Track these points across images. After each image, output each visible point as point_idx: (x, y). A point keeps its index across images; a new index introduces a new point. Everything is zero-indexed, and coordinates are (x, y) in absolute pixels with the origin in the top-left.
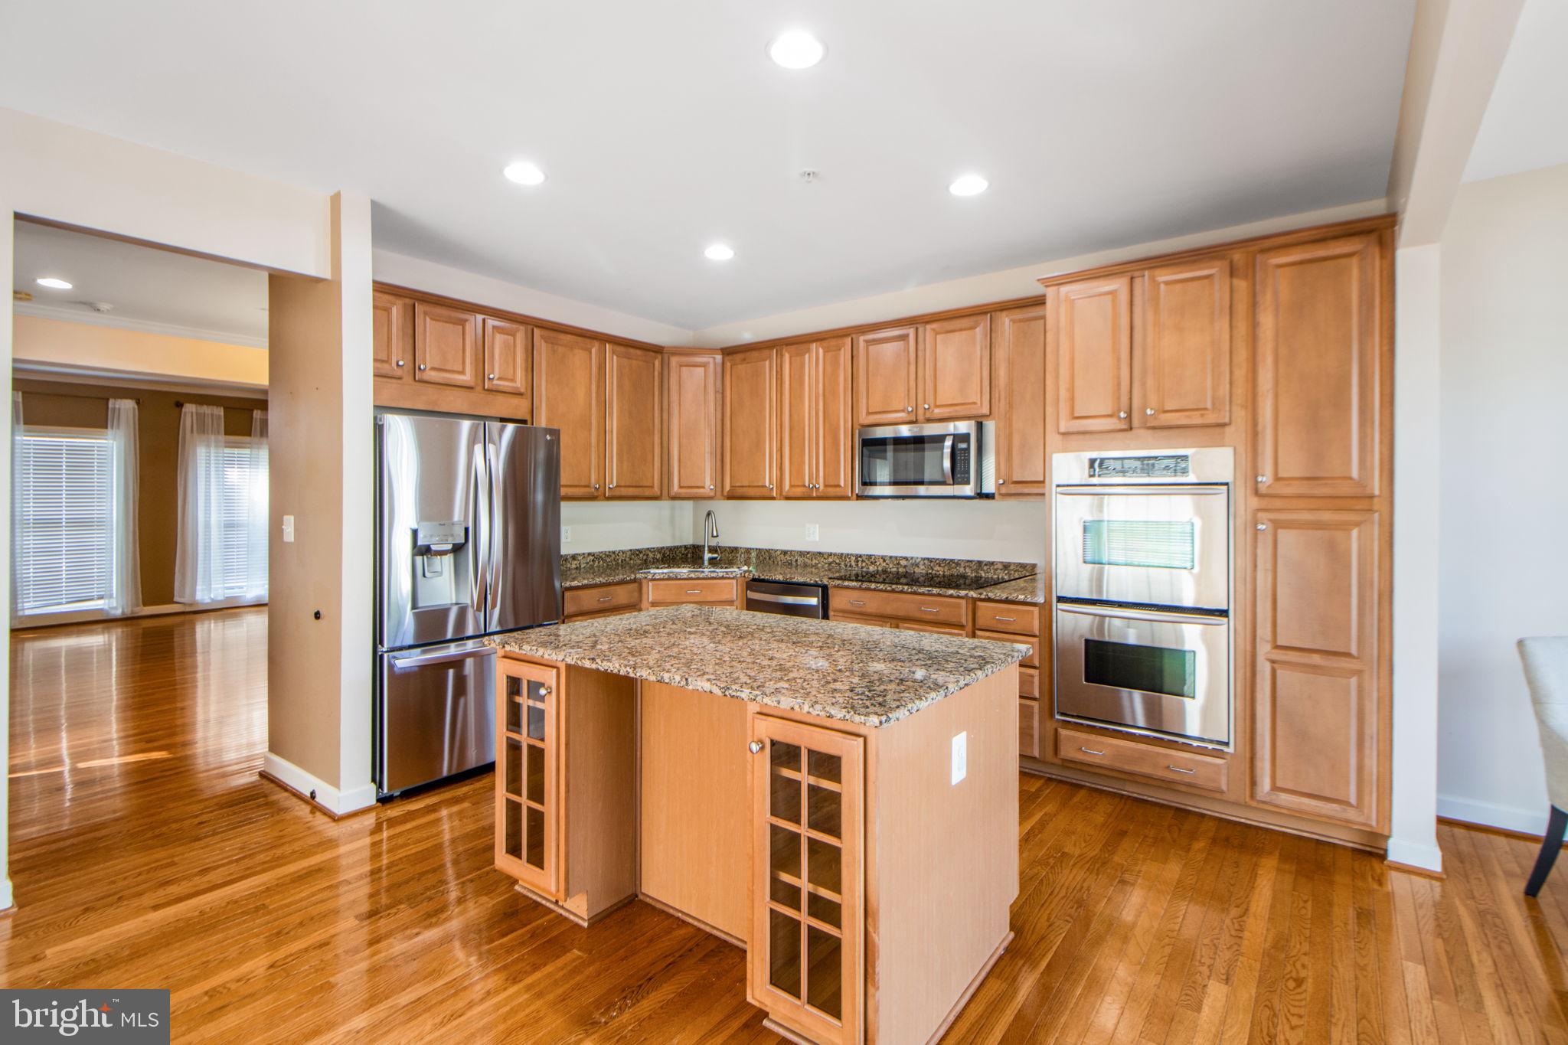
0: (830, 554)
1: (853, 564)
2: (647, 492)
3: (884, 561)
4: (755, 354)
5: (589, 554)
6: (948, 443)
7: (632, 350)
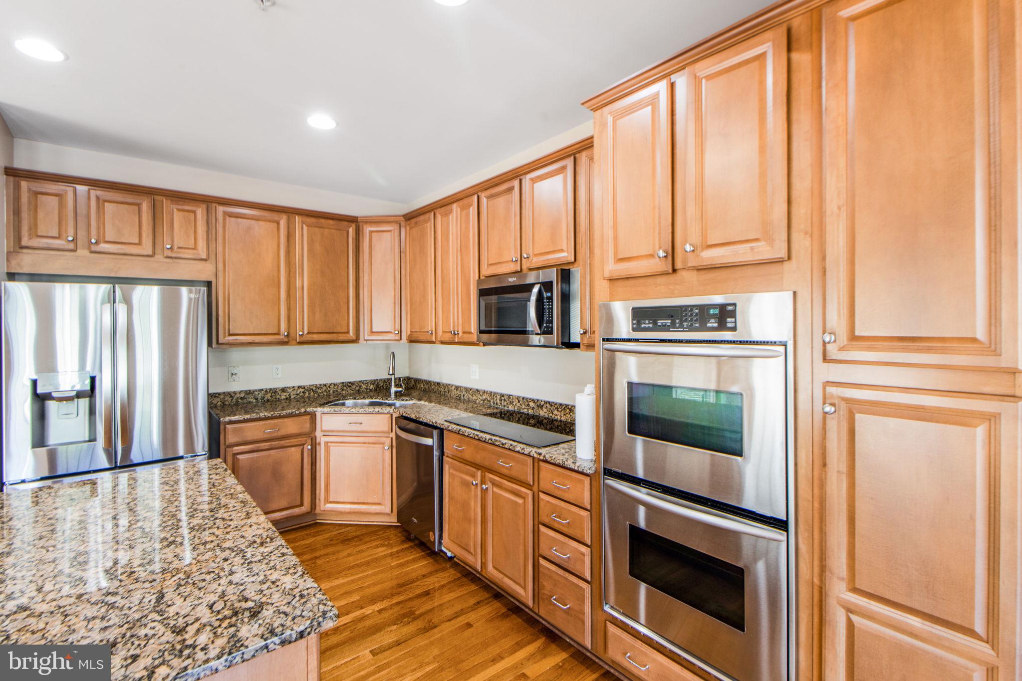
0: (484, 392)
1: (499, 402)
2: (342, 337)
3: (519, 402)
4: (422, 218)
5: (299, 387)
6: (535, 290)
7: (323, 221)
